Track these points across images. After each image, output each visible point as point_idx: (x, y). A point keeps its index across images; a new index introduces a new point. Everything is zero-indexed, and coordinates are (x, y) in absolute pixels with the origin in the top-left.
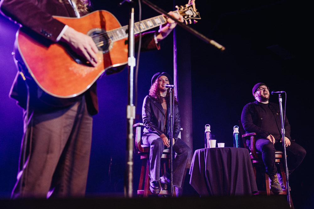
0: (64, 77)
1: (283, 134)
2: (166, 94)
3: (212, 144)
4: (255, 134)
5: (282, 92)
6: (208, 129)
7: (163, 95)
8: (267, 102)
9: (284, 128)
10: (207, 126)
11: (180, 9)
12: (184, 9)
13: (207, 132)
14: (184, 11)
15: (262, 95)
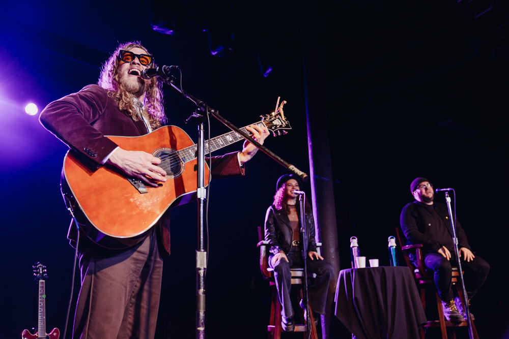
0: (124, 211)
1: (455, 245)
2: (295, 202)
3: (360, 262)
4: (422, 246)
5: (448, 189)
6: (354, 243)
7: (292, 202)
8: (431, 203)
9: (457, 237)
10: (353, 239)
11: (265, 119)
12: (270, 118)
13: (353, 247)
14: (271, 120)
15: (424, 195)
